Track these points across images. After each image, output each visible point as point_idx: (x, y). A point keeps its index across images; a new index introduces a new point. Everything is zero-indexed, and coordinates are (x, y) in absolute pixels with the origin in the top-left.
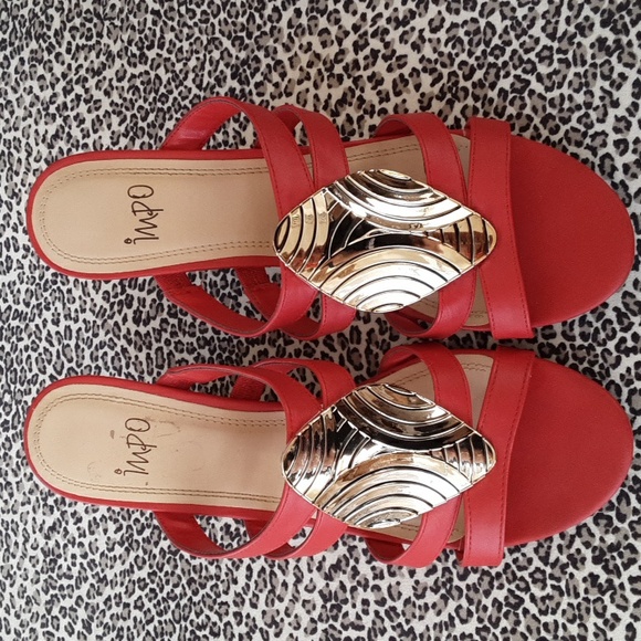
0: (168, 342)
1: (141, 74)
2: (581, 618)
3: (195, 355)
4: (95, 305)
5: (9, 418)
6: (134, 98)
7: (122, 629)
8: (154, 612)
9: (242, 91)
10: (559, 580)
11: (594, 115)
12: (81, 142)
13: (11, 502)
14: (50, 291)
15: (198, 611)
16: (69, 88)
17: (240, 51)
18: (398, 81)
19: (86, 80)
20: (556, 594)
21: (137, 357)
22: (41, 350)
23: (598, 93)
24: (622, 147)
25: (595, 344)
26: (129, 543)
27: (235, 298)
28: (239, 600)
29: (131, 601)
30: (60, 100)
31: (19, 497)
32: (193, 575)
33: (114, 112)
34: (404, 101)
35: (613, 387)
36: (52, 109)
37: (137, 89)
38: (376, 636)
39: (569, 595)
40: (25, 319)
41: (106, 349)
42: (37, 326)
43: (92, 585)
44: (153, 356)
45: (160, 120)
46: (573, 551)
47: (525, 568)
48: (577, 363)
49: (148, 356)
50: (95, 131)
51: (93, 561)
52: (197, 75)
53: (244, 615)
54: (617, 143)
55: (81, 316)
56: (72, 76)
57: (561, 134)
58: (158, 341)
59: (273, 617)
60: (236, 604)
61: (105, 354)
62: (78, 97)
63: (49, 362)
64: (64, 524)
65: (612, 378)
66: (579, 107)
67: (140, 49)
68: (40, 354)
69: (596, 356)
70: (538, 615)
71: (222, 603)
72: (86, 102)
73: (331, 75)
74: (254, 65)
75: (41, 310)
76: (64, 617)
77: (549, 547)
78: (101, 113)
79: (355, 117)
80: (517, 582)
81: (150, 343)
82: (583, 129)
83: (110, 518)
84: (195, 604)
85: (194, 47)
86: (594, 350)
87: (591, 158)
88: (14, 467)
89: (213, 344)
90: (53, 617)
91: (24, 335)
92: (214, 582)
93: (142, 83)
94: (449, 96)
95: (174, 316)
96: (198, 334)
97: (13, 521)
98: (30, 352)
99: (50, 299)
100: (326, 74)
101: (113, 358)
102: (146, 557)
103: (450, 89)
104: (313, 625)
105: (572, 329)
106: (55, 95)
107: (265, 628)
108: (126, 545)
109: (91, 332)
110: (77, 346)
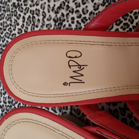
9: (18, 4)
34: (87, 7)
79: (65, 14)
89: (3, 108)
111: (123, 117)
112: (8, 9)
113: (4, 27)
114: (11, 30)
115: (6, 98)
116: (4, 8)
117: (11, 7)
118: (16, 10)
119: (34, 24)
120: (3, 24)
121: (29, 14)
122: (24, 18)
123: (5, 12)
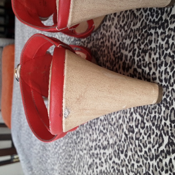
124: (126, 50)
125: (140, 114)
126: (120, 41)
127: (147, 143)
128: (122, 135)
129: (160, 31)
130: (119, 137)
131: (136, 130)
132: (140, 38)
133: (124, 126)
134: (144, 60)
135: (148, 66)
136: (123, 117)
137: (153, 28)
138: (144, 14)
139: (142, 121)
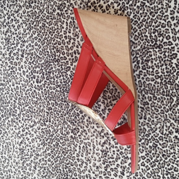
0: (47, 87)
1: (30, 11)
2: (174, 147)
3: (56, 90)
4: (24, 79)
5: (3, 114)
6: (29, 18)
7: (45, 167)
8: (54, 161)
9: (61, 13)
10: (167, 138)
11: (164, 11)
12: (15, 33)
13: (8, 137)
14: (10, 77)
15: (66, 160)
16: (9, 17)
17: (59, 1)
18: (107, 6)
19: (14, 14)
20: (166, 142)
21: (39, 92)
22: (10, 94)
23: (165, 4)
24: (173, 19)
25: (170, 74)
26: (44, 144)
27: (66, 73)
28: (78, 155)
29: (47, 159)
30: (7, 21)
31: (10, 135)
32: (63, 150)
33: (23, 23)
34: (110, 12)
35: (176, 85)
36: (5, 24)
37: (30, 15)
38: (118, 160)
39: (170, 142)
40: (4, 85)
41: (29, 91)
42: (8, 87)
43: (35, 157)
44: (43, 92)
45: (37, 24)
46: (170, 130)
47: (157, 136)
48: (166, 80)
49: (42, 92)
50: (18, 29)
51: (34, 150)
52: (47, 10)
53: (80, 159)
54: (171, 18)
55: (21, 83)
56: (10, 14)
57: (155, 17)
58: (44, 87)
59: (88, 159)
60: (77, 156)
61: (29, 93)
62: (12, 20)
63: (13, 97)
64: (24, 141)
65: (176, 83)
66: (160, 9)
67: (29, 4)
68: (10, 95)
69: (171, 77)
70: (162, 148)
71: (73, 157)
72: (15, 21)
73: (87, 6)
74: (64, 5)
75: (8, 82)
76: (28, 166)
77: (163, 130)
78: (20, 23)
80: (155, 140)
81: (42, 88)
82: (161, 15)
83: (38, 138)
84: (65, 158)
85: (45, 2)
86: (170, 75)
87: (165, 23)
88: (7, 127)
89: (60, 86)
90: (25, 167)
91: (4, 90)
92: (70, 151)
93: (31, 14)
94: (123, 9)
95: (48, 80)
96: (56, 84)
97: (9, 142)
98: (7, 94)
99: (11, 79)
100: (86, 6)
101: (32, 94)
102: (49, 147)
103: (123, 7)
104: (100, 159)
105: (164, 71)
106: (5, 20)
107: (86, 162)
108: (43, 144)
109: (24, 87)
110: (21, 91)
111: (139, 80)
112: (54, 17)
113: (53, 30)
114: (58, 32)
115: (61, 79)
116: (51, 17)
117: (56, 16)
118: (60, 18)
119: (75, 27)
120: (52, 28)
121: (70, 20)
122: (67, 23)
123: (52, 20)
124: (37, 73)
125: (53, 100)
126: (31, 70)
127: (61, 110)
128: (45, 114)
129: (56, 63)
130: (42, 116)
131: (53, 108)
132: (45, 67)
133: (45, 109)
134: (50, 76)
135: (53, 78)
136: (43, 105)
137: (52, 62)
138: (45, 57)
139: (56, 103)
